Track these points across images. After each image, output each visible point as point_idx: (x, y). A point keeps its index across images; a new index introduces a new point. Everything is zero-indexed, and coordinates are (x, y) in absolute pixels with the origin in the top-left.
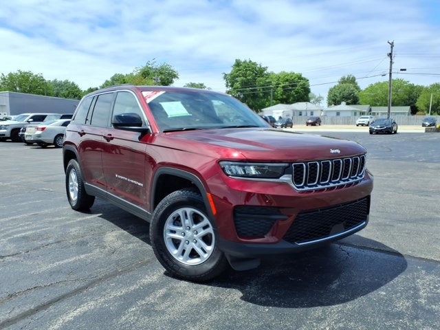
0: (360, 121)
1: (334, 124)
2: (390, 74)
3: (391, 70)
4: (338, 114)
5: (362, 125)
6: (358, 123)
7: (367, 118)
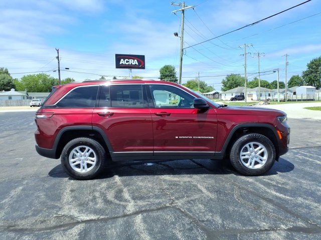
0: (32, 103)
1: (8, 106)
2: (59, 70)
3: (59, 68)
4: (10, 98)
5: (34, 106)
6: (31, 104)
7: (38, 101)
